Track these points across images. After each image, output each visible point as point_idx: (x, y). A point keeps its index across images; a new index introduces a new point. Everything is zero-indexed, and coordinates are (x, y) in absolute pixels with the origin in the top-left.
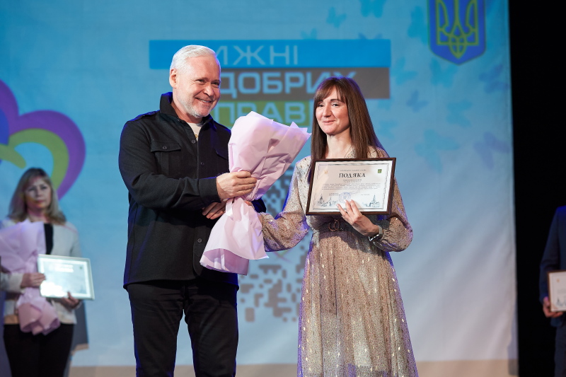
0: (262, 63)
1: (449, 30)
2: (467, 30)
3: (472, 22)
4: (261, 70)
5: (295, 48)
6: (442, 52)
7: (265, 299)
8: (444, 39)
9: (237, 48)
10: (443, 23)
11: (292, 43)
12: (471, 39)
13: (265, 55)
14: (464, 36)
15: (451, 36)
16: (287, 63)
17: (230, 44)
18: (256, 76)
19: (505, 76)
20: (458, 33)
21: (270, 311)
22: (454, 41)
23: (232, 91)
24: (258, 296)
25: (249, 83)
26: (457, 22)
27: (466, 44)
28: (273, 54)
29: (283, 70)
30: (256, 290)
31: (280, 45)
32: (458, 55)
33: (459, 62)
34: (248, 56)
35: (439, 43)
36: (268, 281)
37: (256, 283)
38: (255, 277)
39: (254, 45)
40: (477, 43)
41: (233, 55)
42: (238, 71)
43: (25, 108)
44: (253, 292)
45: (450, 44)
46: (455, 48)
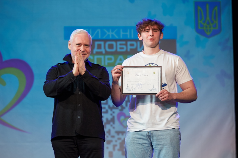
0: (117, 37)
1: (204, 22)
2: (212, 22)
3: (215, 18)
4: (116, 40)
5: (132, 30)
6: (201, 32)
7: (118, 147)
8: (202, 26)
9: (105, 30)
10: (201, 18)
11: (130, 28)
12: (215, 26)
13: (118, 33)
14: (211, 25)
15: (205, 24)
16: (129, 37)
17: (102, 28)
18: (114, 43)
19: (230, 44)
20: (208, 23)
21: (120, 153)
22: (206, 27)
23: (103, 50)
24: (115, 146)
25: (111, 46)
26: (208, 18)
27: (212, 28)
28: (122, 33)
29: (127, 40)
30: (114, 143)
31: (125, 29)
32: (208, 34)
33: (209, 37)
34: (110, 34)
35: (200, 28)
36: (119, 139)
37: (114, 139)
38: (113, 137)
39: (113, 29)
40: (217, 28)
41: (103, 33)
42: (105, 41)
43: (5, 58)
44: (112, 144)
45: (205, 28)
46: (207, 30)
